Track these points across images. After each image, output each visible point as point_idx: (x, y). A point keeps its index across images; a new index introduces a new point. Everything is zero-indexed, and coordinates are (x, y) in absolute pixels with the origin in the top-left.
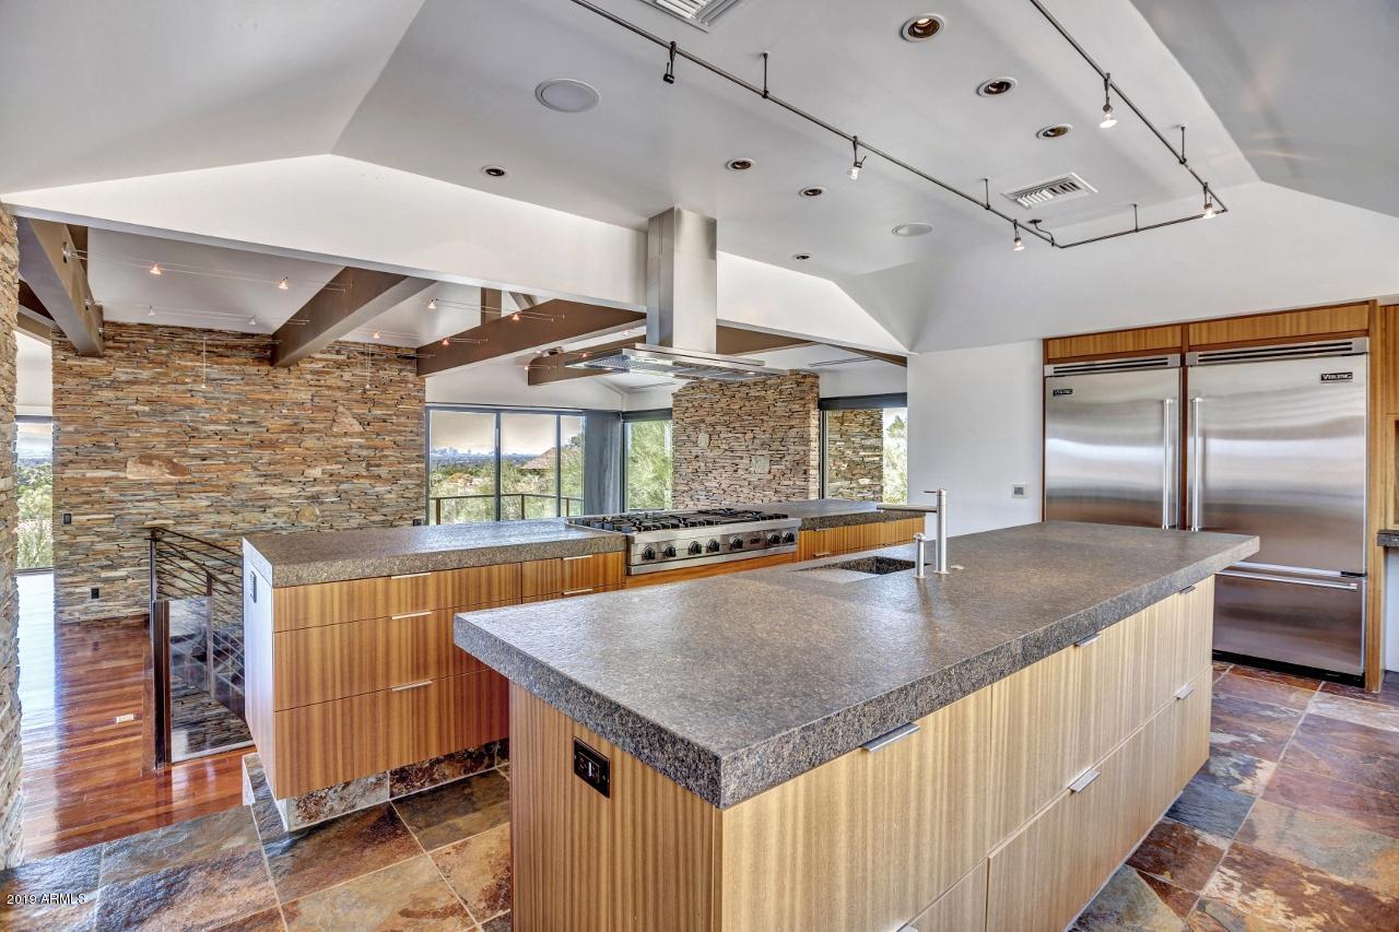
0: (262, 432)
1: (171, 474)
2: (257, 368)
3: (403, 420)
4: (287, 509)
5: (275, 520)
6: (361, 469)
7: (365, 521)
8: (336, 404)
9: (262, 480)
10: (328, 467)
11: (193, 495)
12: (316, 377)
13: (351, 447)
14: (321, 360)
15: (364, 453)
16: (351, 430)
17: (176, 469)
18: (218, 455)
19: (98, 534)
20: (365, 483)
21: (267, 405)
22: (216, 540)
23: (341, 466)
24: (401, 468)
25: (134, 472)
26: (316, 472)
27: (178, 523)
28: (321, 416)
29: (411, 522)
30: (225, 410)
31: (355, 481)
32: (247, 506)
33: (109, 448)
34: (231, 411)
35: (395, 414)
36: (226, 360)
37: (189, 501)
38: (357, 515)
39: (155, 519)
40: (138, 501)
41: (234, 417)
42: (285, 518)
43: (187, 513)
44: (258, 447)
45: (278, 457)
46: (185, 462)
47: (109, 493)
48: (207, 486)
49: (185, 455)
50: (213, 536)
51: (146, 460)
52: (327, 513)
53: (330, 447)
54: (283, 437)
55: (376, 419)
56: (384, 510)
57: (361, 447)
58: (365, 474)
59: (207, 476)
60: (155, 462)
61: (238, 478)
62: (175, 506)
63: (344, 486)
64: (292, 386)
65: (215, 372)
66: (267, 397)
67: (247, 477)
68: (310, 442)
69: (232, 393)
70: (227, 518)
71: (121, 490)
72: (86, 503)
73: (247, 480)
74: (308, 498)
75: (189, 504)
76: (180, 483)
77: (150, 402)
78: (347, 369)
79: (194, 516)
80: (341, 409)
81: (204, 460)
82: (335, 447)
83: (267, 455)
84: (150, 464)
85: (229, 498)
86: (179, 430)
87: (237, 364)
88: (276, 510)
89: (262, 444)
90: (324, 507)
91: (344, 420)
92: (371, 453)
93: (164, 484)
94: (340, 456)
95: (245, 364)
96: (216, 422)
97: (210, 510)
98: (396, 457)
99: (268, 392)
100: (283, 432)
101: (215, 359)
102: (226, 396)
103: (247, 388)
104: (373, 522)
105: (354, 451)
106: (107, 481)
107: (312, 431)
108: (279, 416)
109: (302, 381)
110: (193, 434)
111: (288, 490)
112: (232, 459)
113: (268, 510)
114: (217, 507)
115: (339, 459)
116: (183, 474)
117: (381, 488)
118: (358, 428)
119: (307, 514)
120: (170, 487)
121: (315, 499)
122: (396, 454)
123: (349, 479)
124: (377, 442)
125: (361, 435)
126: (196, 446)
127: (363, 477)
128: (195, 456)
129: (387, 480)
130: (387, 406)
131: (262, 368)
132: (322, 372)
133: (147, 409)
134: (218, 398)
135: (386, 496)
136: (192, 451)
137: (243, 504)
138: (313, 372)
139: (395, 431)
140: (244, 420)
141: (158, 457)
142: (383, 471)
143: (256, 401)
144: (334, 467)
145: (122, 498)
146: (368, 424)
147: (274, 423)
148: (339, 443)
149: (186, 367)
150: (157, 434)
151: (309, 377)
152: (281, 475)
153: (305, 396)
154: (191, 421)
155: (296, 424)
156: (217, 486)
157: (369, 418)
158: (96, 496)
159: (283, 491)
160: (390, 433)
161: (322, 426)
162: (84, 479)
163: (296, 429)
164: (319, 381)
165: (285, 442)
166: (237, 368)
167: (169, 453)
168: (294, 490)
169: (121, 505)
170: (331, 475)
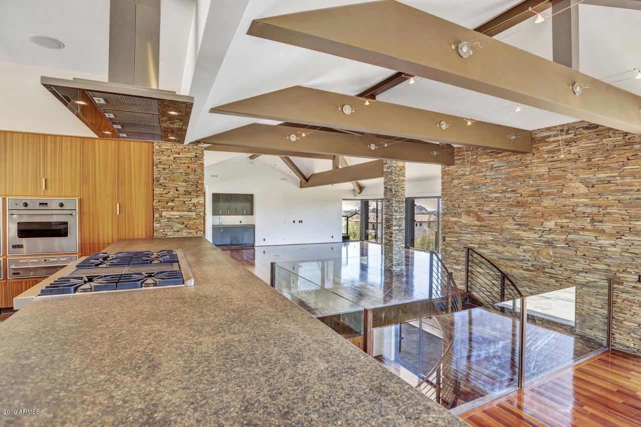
0: (518, 197)
1: (477, 221)
2: (515, 156)
3: (628, 180)
4: (531, 248)
5: (524, 254)
6: (586, 223)
7: (589, 267)
8: (564, 174)
9: (517, 227)
10: (559, 221)
11: (485, 233)
12: (551, 155)
13: (578, 206)
14: (554, 142)
15: (589, 210)
16: (576, 192)
17: (479, 219)
18: (496, 210)
19: (453, 247)
20: (590, 236)
21: (521, 180)
22: (494, 260)
23: (568, 221)
24: (626, 224)
25: (464, 219)
26: (551, 224)
27: (479, 247)
28: (555, 183)
29: (637, 277)
30: (500, 184)
31: (581, 233)
32: (510, 243)
33: (456, 207)
34: (503, 185)
35: (619, 176)
36: (500, 155)
37: (484, 236)
38: (582, 261)
39: (471, 243)
40: (465, 233)
41: (504, 188)
42: (530, 254)
43: (483, 242)
44: (516, 206)
45: (526, 213)
46: (484, 215)
47: (457, 229)
48: (491, 229)
49: (482, 210)
50: (494, 257)
51: (468, 213)
52: (557, 255)
53: (560, 205)
54: (530, 199)
55: (601, 181)
56: (607, 261)
57: (586, 205)
58: (589, 228)
59: (492, 223)
60: (471, 214)
61: (506, 225)
62: (478, 238)
63: (571, 237)
64: (535, 164)
65: (496, 163)
66: (521, 174)
67: (510, 225)
68: (547, 202)
69: (504, 174)
70: (500, 249)
71: (460, 227)
72: (450, 232)
73: (509, 227)
74: (545, 242)
75: (484, 238)
76: (481, 226)
77: (470, 184)
78: (574, 144)
79: (485, 244)
80: (569, 176)
81: (491, 214)
82: (565, 206)
83: (520, 211)
84: (470, 215)
85: (501, 237)
86: (480, 197)
87: (506, 156)
88: (525, 247)
89: (519, 204)
90: (556, 250)
91: (573, 185)
92: (595, 210)
93: (474, 226)
94: (568, 213)
95: (509, 155)
96: (495, 192)
97: (492, 242)
98: (621, 214)
99: (522, 170)
100: (530, 196)
101: (496, 155)
102: (500, 176)
103: (510, 170)
104: (597, 270)
105: (579, 209)
106: (456, 223)
107: (548, 194)
108: (528, 186)
109: (542, 160)
110: (486, 199)
111: (532, 235)
112: (503, 214)
113: (521, 247)
114: (496, 242)
115: (567, 215)
116: (482, 221)
117: (605, 241)
118: (583, 190)
119: (544, 254)
120: (476, 228)
121: (550, 243)
122: (619, 212)
123: (575, 231)
124: (601, 201)
125: (586, 196)
126: (487, 206)
127: (588, 230)
128: (487, 211)
129: (610, 235)
130: (612, 169)
131: (518, 156)
132: (555, 151)
133: (469, 187)
134: (497, 178)
135: (609, 249)
136: (486, 209)
137: (508, 241)
138: (549, 152)
139: (618, 191)
140: (509, 190)
141: (472, 212)
142: (607, 227)
143: (515, 177)
144: (564, 221)
145: (460, 232)
146: (593, 186)
147: (525, 191)
148: (567, 202)
149: (483, 163)
150: (473, 200)
151: (546, 156)
152: (528, 225)
153: (543, 170)
154: (486, 192)
155: (538, 190)
156: (495, 229)
157: (594, 181)
158: (452, 230)
159: (529, 236)
160: (613, 192)
161: (556, 190)
162: (449, 221)
163: (539, 194)
164: (553, 157)
165: (531, 203)
166: (505, 158)
167: (476, 210)
168: (536, 236)
169: (460, 235)
170: (562, 227)
